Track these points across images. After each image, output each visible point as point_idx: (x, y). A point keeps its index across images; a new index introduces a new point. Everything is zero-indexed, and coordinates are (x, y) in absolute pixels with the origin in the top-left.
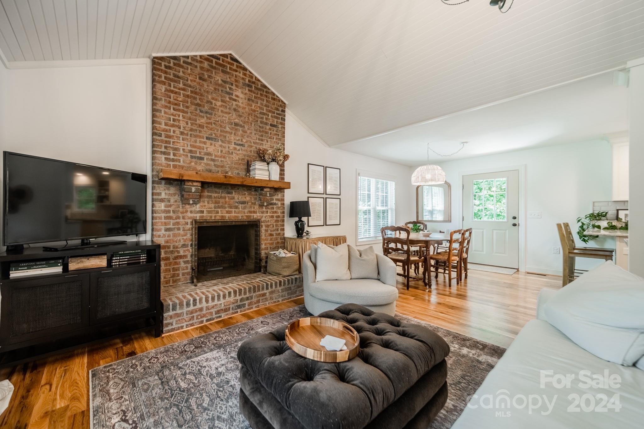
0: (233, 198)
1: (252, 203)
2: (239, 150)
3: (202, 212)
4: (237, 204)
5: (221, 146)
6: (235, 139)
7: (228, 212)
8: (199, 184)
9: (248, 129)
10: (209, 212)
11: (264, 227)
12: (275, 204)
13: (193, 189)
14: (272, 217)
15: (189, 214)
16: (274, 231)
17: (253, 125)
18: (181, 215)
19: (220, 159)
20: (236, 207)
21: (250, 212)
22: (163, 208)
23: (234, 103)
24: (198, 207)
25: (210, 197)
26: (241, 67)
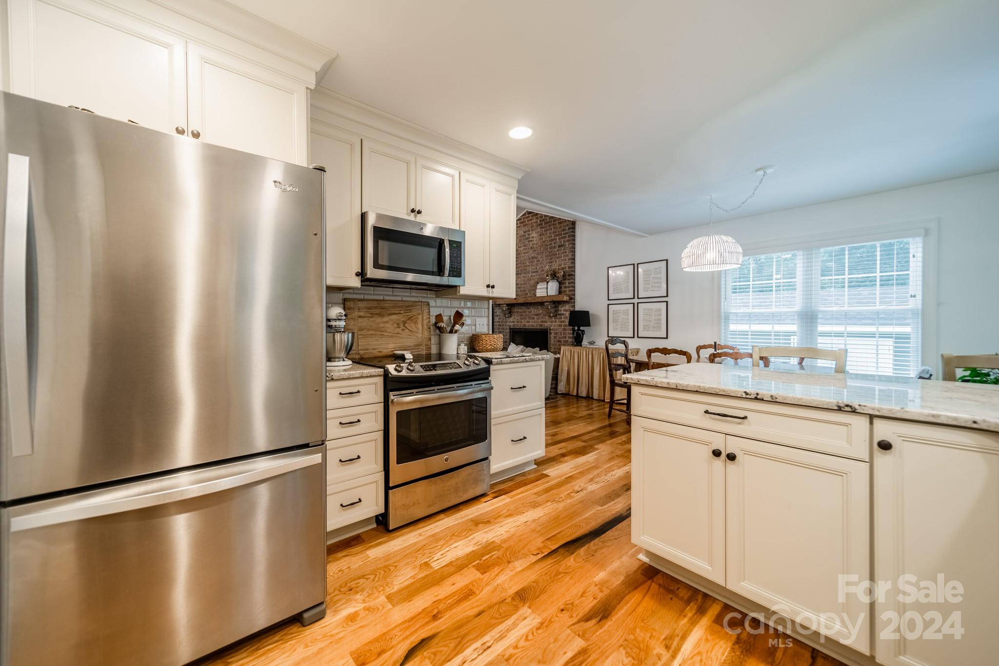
0: (531, 312)
1: (544, 315)
2: (535, 276)
3: (514, 322)
4: (533, 316)
5: (524, 277)
6: (532, 269)
7: (528, 322)
8: (505, 305)
9: (541, 258)
10: (518, 322)
11: (553, 334)
12: (563, 314)
13: (504, 309)
14: (560, 326)
15: (508, 324)
16: (561, 338)
17: (544, 253)
18: (504, 324)
19: (523, 286)
20: (533, 318)
21: (542, 322)
22: (498, 320)
23: (531, 243)
24: (512, 319)
25: (518, 312)
26: (534, 215)
